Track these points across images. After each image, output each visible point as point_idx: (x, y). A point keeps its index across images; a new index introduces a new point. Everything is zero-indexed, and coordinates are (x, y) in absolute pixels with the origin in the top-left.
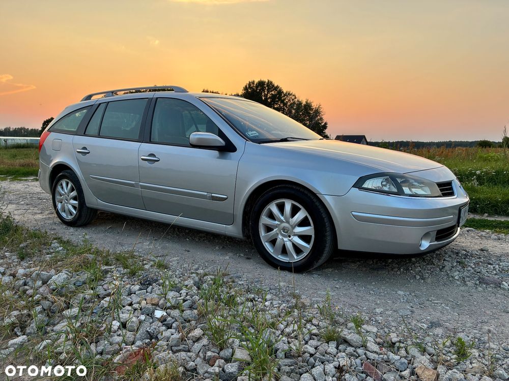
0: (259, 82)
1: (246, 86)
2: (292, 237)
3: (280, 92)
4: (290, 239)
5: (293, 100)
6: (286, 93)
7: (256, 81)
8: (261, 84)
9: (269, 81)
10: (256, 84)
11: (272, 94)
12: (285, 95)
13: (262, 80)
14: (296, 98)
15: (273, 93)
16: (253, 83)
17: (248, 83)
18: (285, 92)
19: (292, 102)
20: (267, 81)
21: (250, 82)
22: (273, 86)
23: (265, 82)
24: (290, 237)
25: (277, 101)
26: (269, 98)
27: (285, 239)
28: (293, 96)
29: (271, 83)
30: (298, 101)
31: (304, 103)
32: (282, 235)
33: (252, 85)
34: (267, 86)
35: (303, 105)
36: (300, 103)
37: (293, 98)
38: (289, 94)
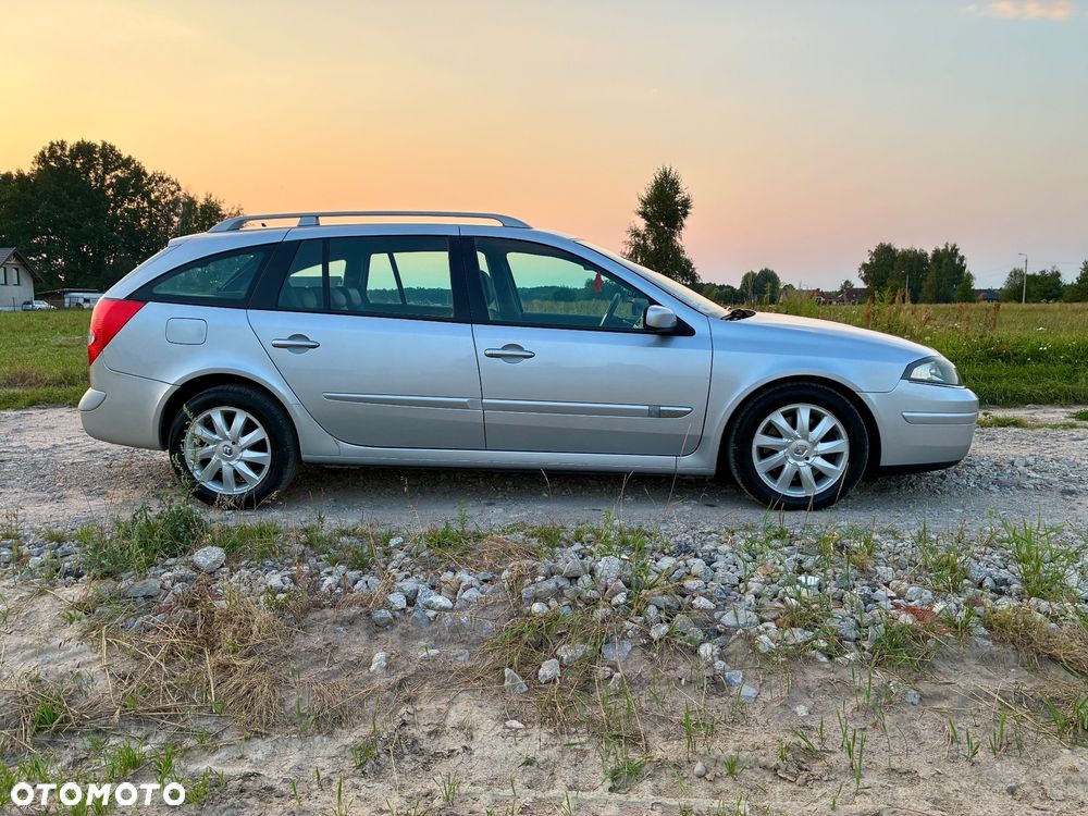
0: (78, 143)
1: (42, 154)
2: (811, 459)
3: (139, 173)
4: (809, 462)
5: (173, 193)
6: (153, 176)
7: (71, 142)
8: (84, 149)
9: (104, 144)
10: (71, 150)
11: (116, 177)
12: (150, 181)
13: (87, 140)
14: (179, 189)
15: (119, 173)
16: (62, 145)
17: (48, 145)
18: (150, 173)
19: (170, 198)
20: (100, 144)
21: (52, 144)
22: (119, 156)
23: (96, 146)
24: (807, 459)
25: (132, 194)
26: (109, 187)
27: (800, 464)
28: (173, 183)
29: (112, 148)
30: (185, 195)
31: (201, 201)
32: (794, 458)
33: (59, 152)
34: (101, 156)
35: (198, 205)
36: (191, 202)
37: (173, 188)
38: (161, 179)
